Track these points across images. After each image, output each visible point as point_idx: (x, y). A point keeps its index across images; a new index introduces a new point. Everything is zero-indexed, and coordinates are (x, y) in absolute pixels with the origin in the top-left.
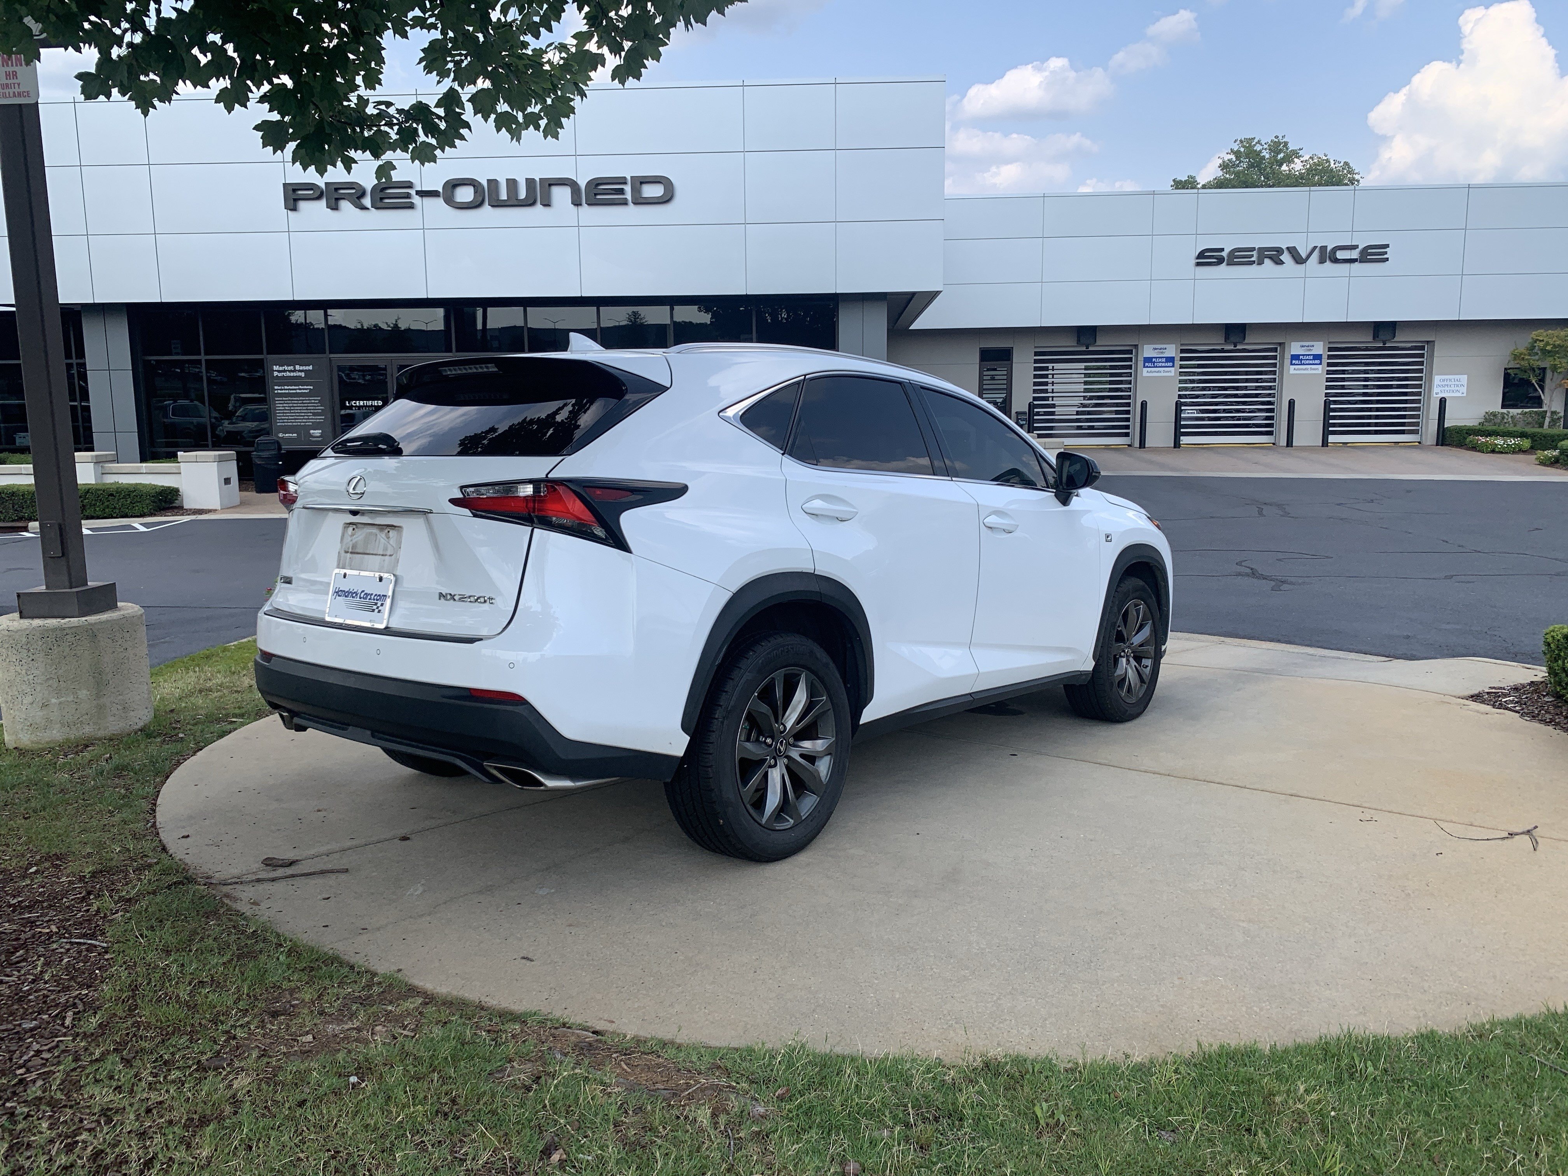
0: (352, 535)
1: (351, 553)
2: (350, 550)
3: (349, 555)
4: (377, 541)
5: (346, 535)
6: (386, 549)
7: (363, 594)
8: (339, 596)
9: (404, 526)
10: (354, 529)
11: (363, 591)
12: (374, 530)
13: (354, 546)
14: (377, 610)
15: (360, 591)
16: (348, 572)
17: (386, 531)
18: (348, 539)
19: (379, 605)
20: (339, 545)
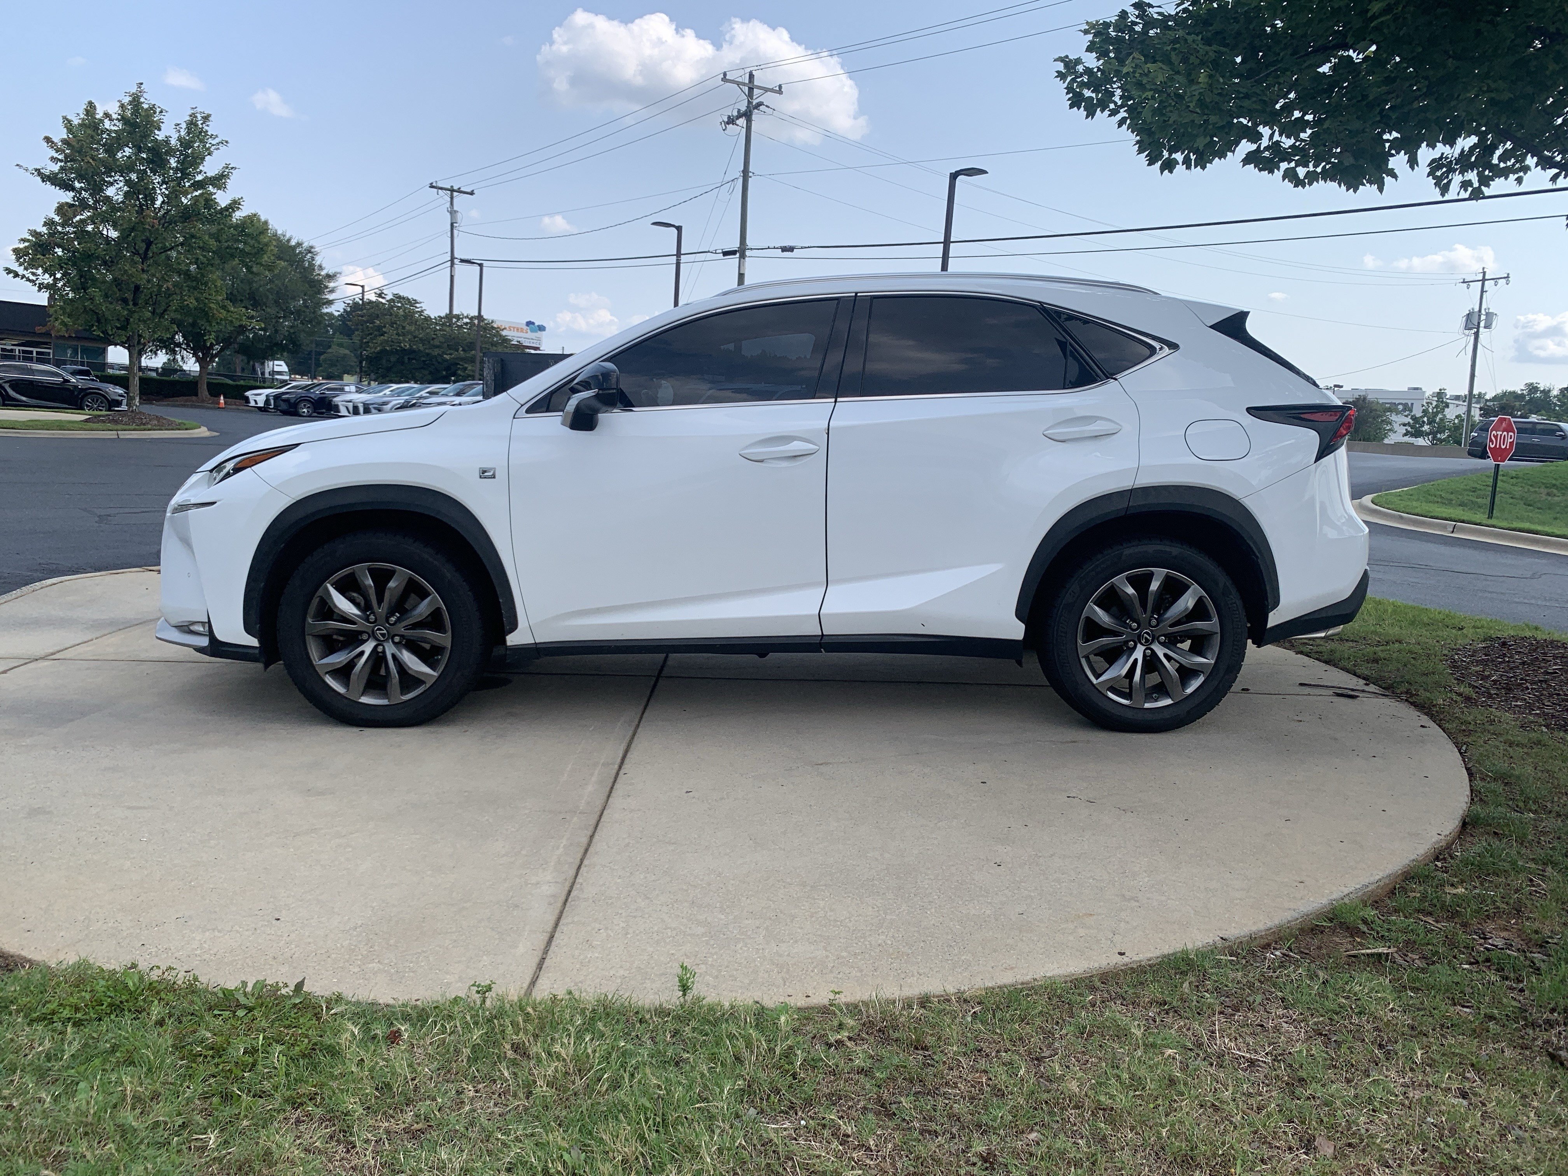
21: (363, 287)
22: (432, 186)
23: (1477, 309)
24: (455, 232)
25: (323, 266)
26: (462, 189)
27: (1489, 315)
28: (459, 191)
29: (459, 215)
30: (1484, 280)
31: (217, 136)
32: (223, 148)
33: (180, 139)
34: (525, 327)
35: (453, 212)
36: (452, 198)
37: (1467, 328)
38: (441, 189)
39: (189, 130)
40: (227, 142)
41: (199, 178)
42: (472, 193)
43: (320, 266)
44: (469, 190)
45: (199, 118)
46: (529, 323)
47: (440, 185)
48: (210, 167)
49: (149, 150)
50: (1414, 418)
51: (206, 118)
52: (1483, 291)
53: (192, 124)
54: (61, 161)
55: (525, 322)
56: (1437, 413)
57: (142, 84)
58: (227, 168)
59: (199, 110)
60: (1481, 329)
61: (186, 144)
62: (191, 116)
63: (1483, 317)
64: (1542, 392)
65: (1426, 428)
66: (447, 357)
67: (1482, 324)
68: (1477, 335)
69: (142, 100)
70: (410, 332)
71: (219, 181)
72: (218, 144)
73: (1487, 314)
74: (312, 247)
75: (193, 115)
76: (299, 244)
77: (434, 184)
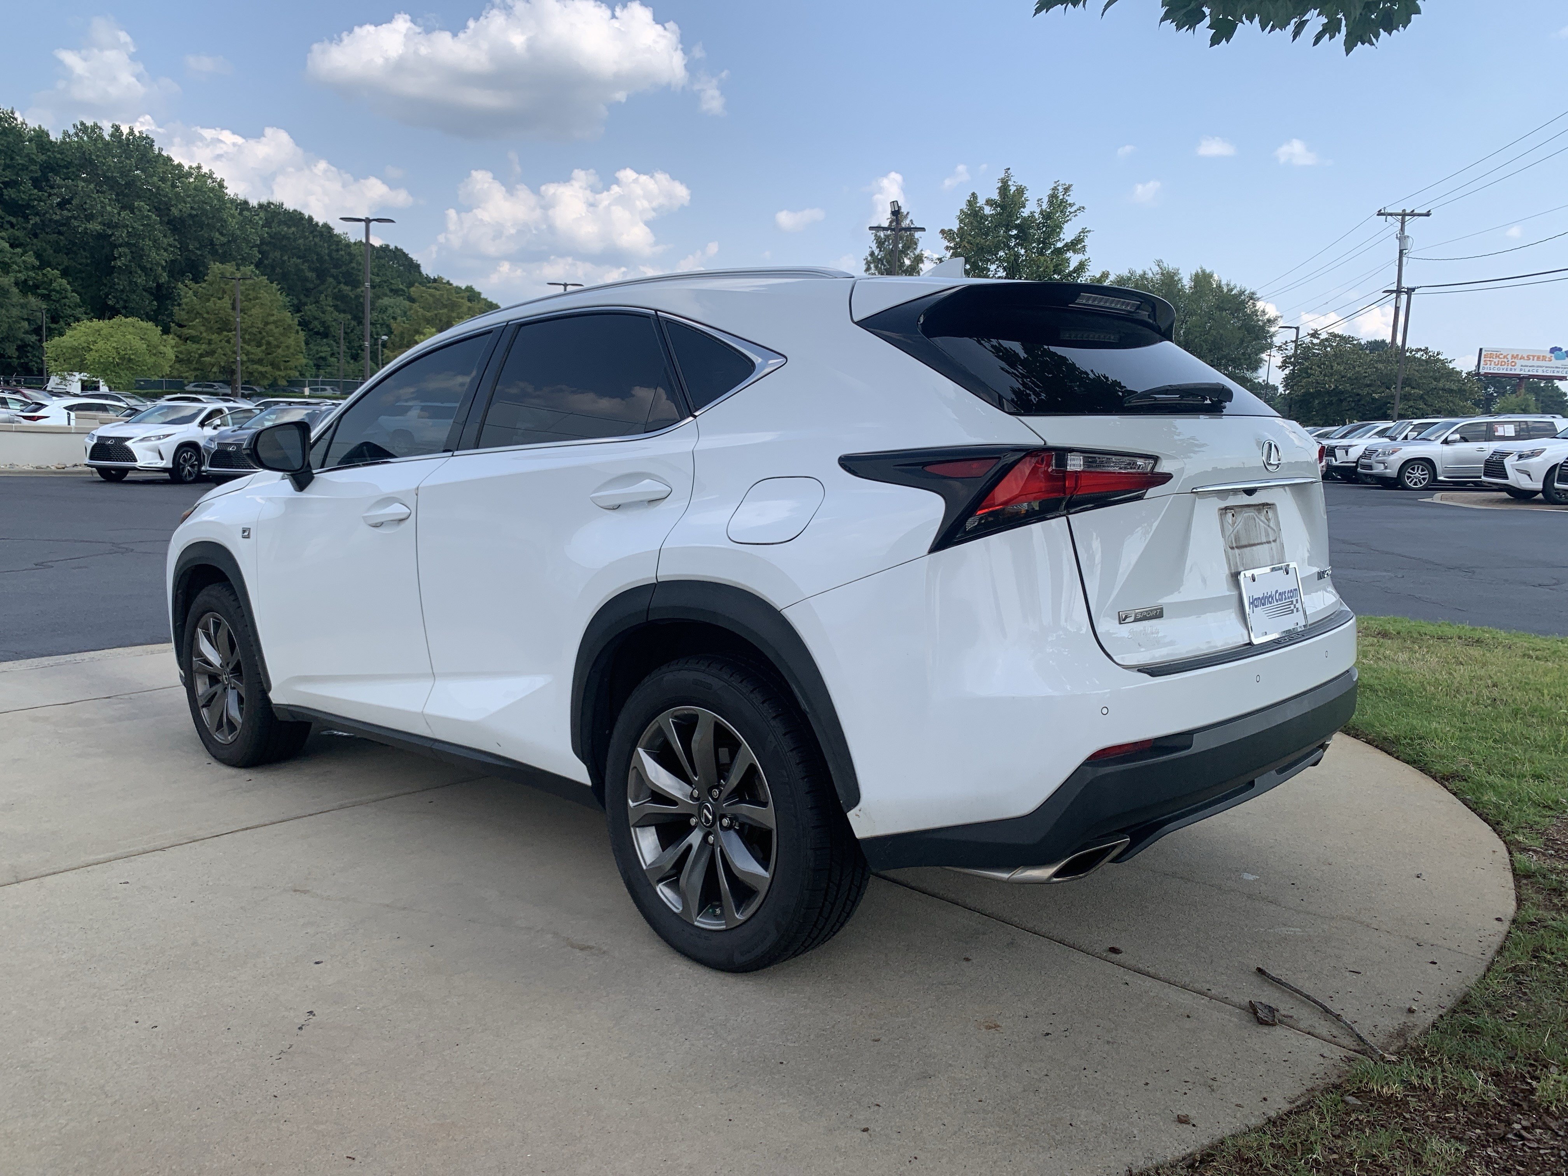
0: (1234, 523)
1: (1237, 547)
2: (1234, 545)
3: (1237, 551)
4: (1257, 526)
5: (1226, 524)
6: (1267, 535)
7: (1277, 594)
8: (1256, 607)
9: (1276, 503)
10: (1233, 515)
11: (1277, 591)
12: (1252, 513)
13: (1237, 539)
14: (1295, 610)
15: (1274, 593)
16: (1256, 572)
17: (1265, 512)
18: (1229, 529)
19: (1294, 603)
20: (1222, 539)
21: (1297, 329)
22: (1380, 214)
24: (1405, 259)
25: (1266, 311)
26: (1416, 212)
28: (1412, 214)
29: (1410, 241)
31: (1074, 204)
32: (1080, 214)
33: (1041, 212)
34: (1549, 355)
35: (1402, 238)
36: (1403, 223)
38: (1391, 215)
39: (1051, 203)
40: (1083, 208)
41: (1059, 245)
42: (1428, 214)
43: (1263, 311)
44: (1425, 212)
45: (1061, 190)
46: (1553, 350)
47: (1389, 211)
48: (1068, 234)
49: (1017, 227)
51: (1067, 190)
53: (1053, 197)
54: (951, 248)
55: (1549, 349)
57: (1009, 169)
58: (1083, 232)
59: (1061, 182)
61: (1047, 216)
62: (1053, 189)
66: (1376, 396)
69: (1010, 183)
70: (1339, 372)
71: (1075, 245)
72: (1075, 211)
74: (1253, 294)
75: (1055, 189)
76: (1242, 293)
77: (1383, 211)
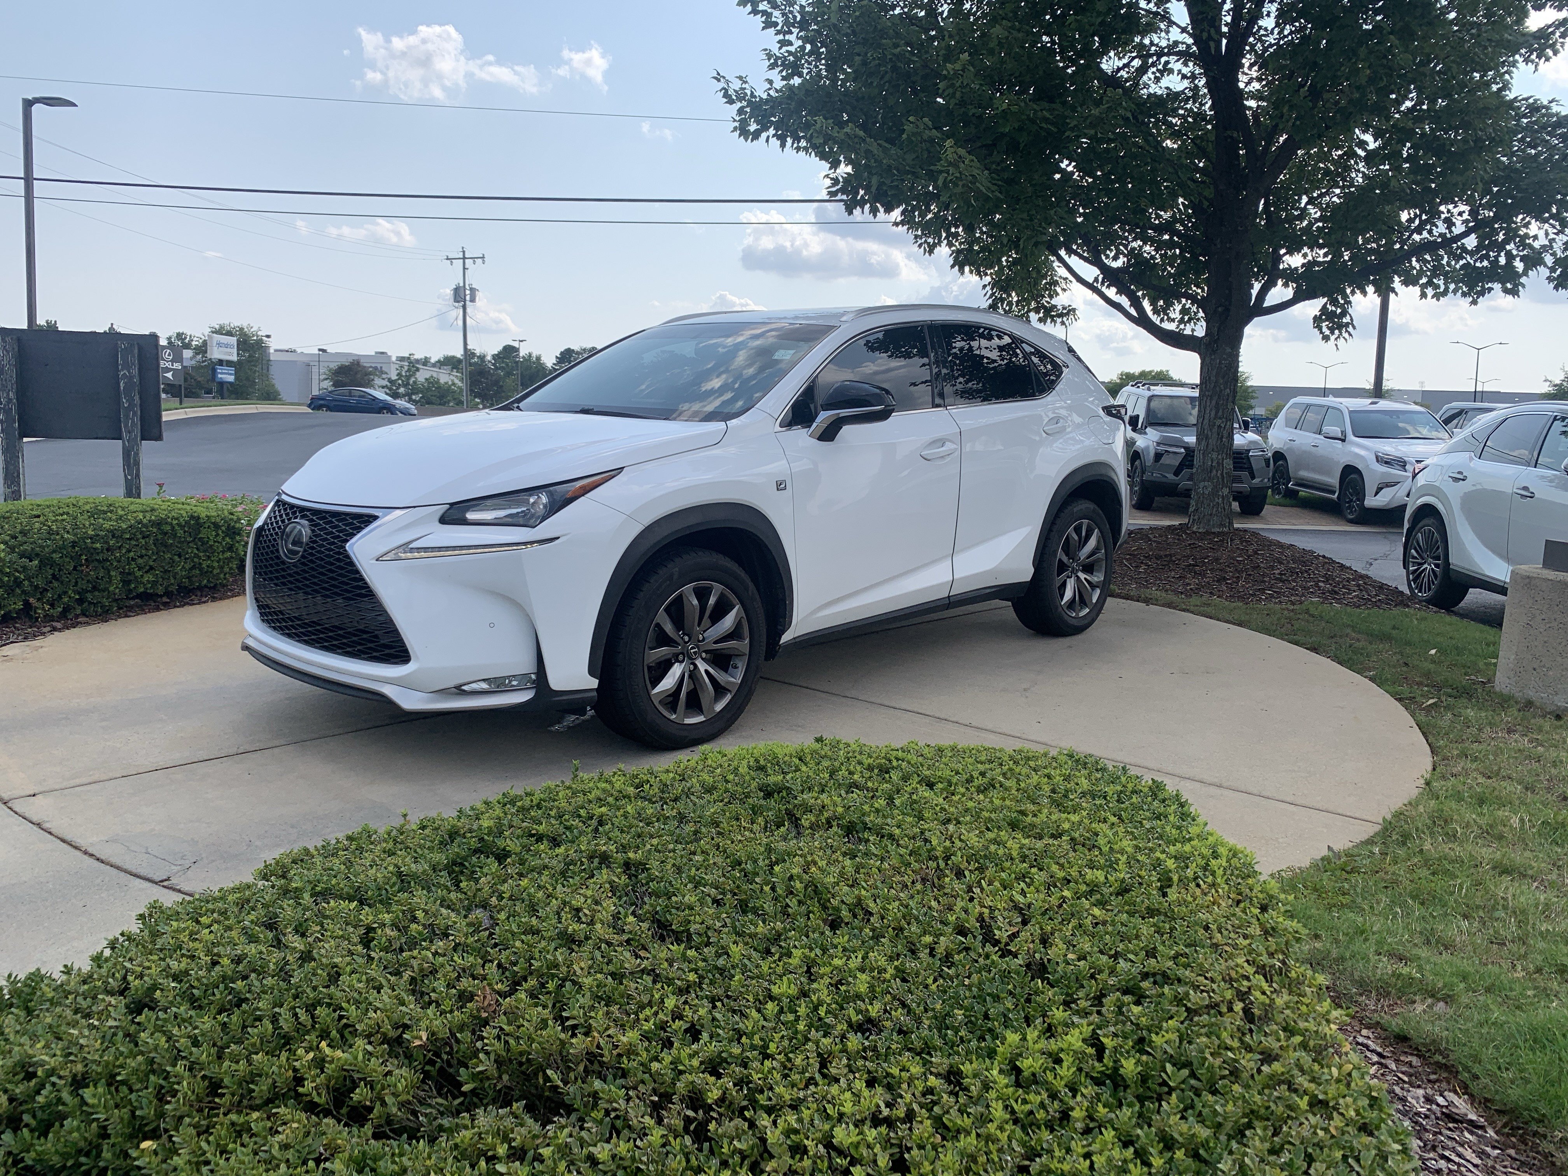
23: (462, 285)
27: (473, 291)
30: (464, 258)
37: (456, 301)
50: (390, 380)
52: (464, 269)
56: (410, 376)
60: (468, 303)
63: (468, 292)
64: (479, 357)
65: (402, 390)
67: (468, 298)
68: (464, 308)
73: (471, 289)
